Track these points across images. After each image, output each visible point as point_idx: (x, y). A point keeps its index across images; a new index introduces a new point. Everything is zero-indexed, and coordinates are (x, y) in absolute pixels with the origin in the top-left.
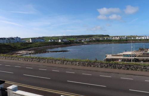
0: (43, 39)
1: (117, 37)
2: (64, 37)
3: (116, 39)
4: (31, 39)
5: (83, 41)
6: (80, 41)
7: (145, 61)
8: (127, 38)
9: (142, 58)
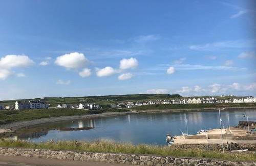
0: (43, 103)
1: (197, 98)
2: (90, 99)
3: (194, 103)
4: (17, 103)
5: (129, 107)
6: (123, 106)
7: (252, 148)
8: (214, 101)
9: (245, 142)
